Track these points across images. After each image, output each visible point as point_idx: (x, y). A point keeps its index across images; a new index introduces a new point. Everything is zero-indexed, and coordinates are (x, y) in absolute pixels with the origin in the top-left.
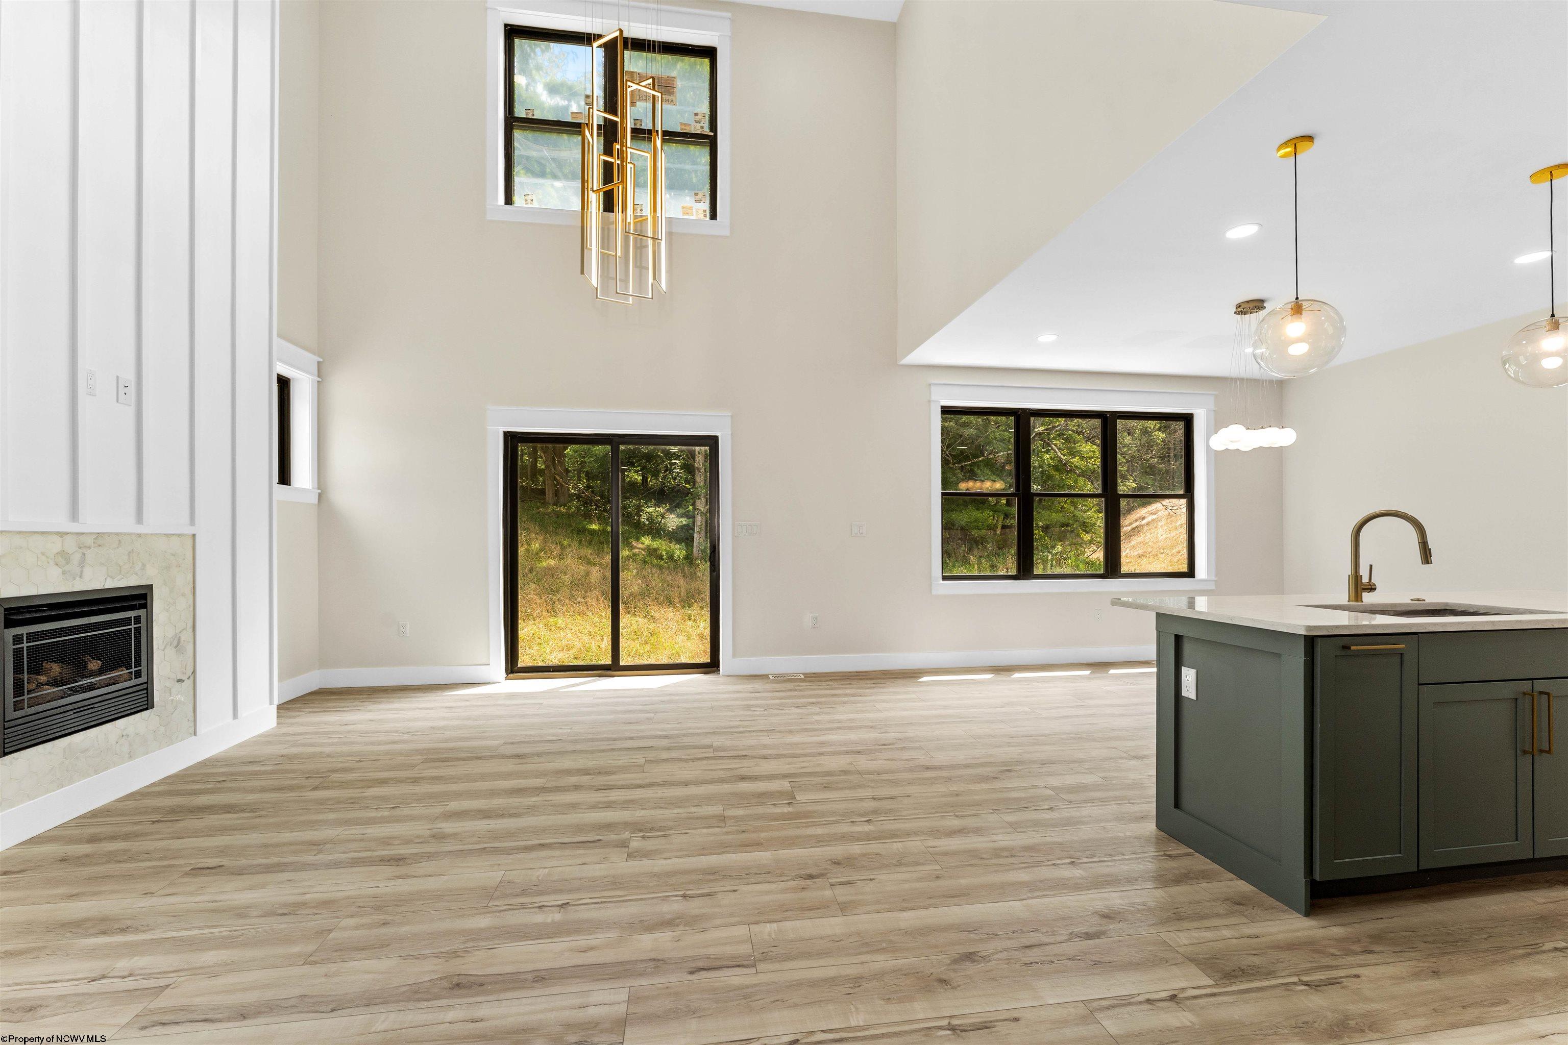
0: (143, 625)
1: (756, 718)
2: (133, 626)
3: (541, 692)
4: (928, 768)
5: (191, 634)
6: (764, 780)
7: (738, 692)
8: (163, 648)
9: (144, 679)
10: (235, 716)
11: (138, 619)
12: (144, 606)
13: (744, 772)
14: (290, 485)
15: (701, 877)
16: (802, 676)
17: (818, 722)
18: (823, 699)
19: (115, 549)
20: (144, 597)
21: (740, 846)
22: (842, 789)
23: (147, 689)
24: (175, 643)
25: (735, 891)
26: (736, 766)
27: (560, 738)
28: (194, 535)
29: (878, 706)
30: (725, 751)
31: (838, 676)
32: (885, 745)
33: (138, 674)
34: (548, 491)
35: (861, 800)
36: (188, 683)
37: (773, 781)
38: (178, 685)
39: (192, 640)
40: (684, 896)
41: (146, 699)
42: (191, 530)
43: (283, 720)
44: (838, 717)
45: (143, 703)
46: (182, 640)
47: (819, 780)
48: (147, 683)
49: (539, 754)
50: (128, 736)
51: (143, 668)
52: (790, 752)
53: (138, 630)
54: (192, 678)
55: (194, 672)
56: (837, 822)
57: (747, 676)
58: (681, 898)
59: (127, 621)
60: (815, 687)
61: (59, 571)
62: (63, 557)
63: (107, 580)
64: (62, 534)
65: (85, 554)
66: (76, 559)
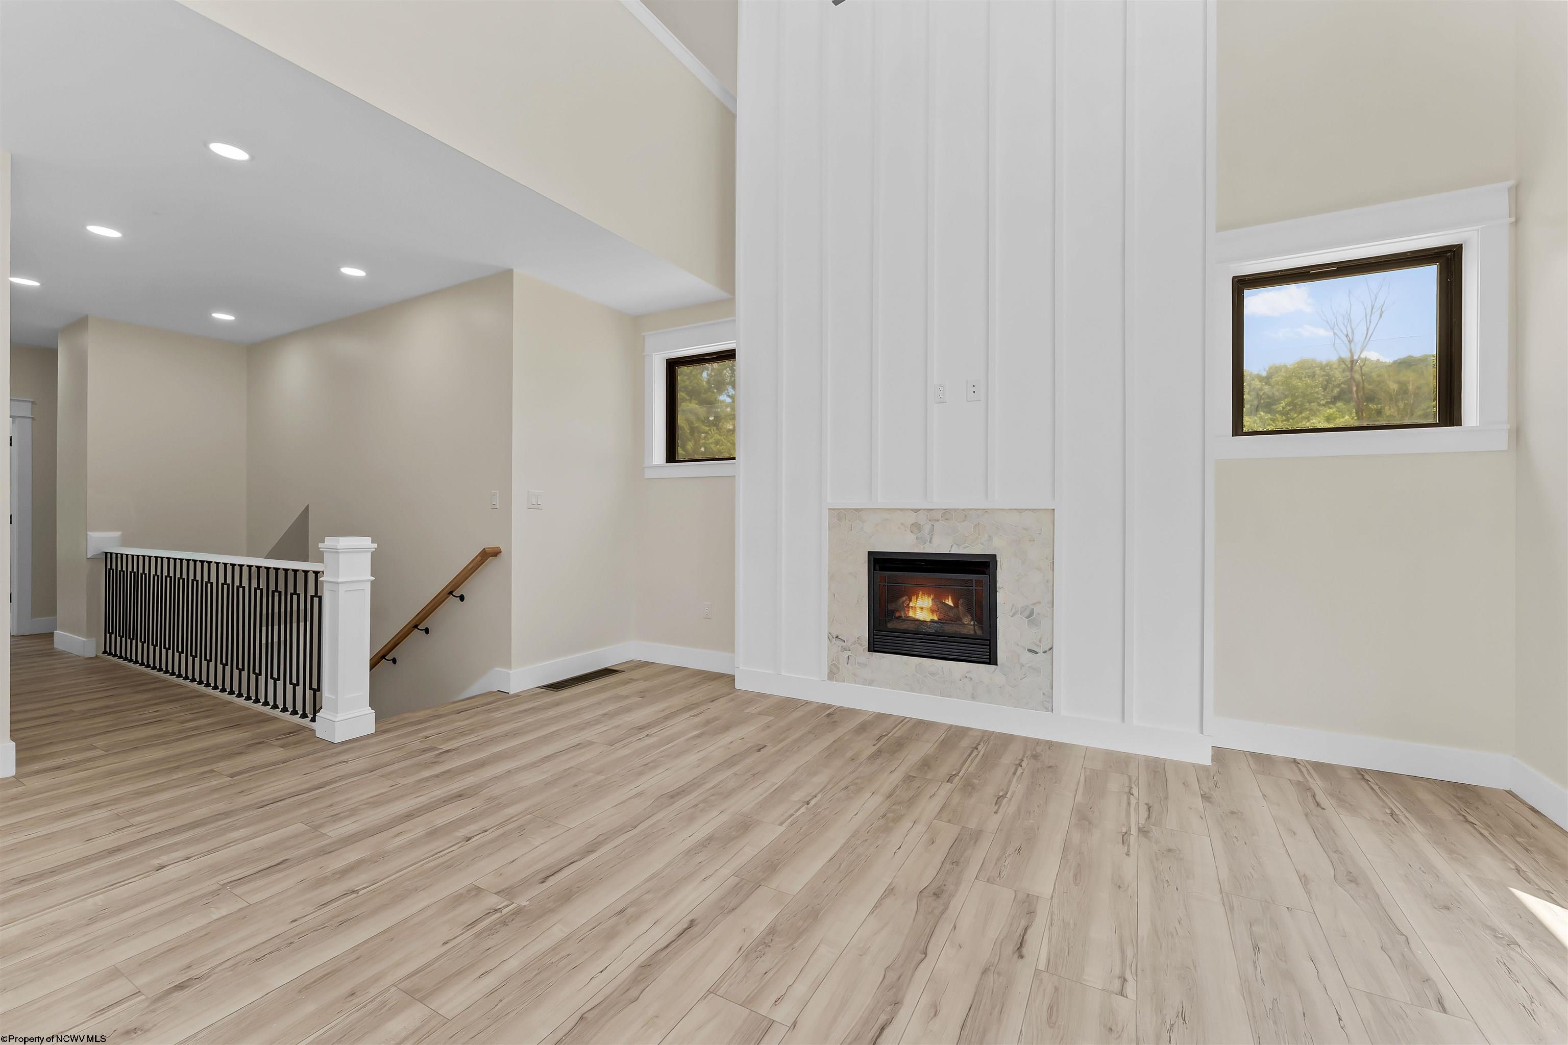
0: (984, 588)
2: (974, 588)
5: (1048, 609)
8: (1010, 614)
10: (1124, 720)
11: (979, 583)
12: (989, 572)
19: (960, 522)
20: (988, 564)
23: (989, 646)
24: (1027, 613)
28: (1053, 510)
36: (1042, 658)
39: (1049, 616)
42: (1052, 505)
45: (987, 656)
46: (1035, 612)
48: (989, 640)
50: (971, 679)
51: (986, 626)
53: (979, 592)
54: (1049, 653)
55: (1052, 648)
59: (969, 582)
61: (913, 537)
62: (916, 527)
63: (953, 547)
64: (916, 511)
65: (933, 526)
66: (926, 528)
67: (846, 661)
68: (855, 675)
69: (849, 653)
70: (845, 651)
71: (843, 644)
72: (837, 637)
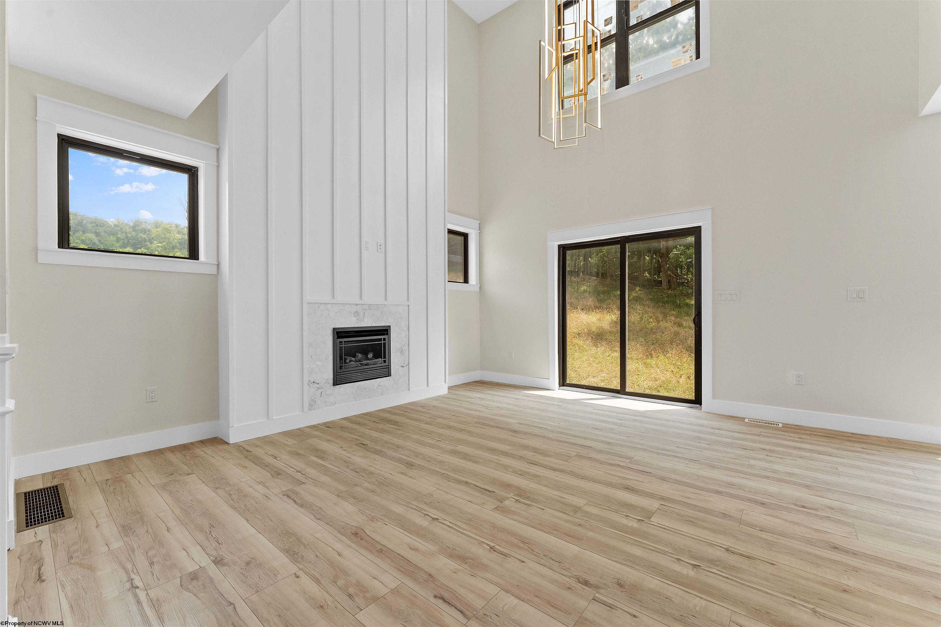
0: (387, 342)
1: (691, 448)
2: (383, 342)
3: (568, 400)
4: (835, 548)
5: (408, 347)
6: (641, 495)
7: (701, 426)
8: (395, 352)
9: (387, 364)
10: (428, 385)
11: (384, 339)
12: (387, 334)
13: (633, 484)
14: (468, 283)
15: (516, 541)
16: (781, 425)
17: (750, 466)
18: (780, 449)
19: (376, 310)
20: (387, 330)
21: (565, 534)
22: (705, 528)
23: (388, 368)
24: (400, 351)
25: (523, 562)
26: (630, 477)
27: (546, 427)
28: (409, 305)
29: (841, 469)
30: (638, 464)
31: (821, 432)
32: (804, 507)
33: (385, 361)
34: (664, 281)
35: (712, 545)
36: (406, 368)
37: (649, 499)
38: (402, 368)
39: (408, 350)
40: (492, 548)
41: (388, 372)
42: (408, 303)
43: (451, 391)
44: (776, 467)
45: (386, 374)
46: (403, 349)
47: (689, 512)
48: (388, 365)
49: (526, 433)
50: (381, 386)
51: (387, 359)
52: (693, 482)
53: (384, 344)
54: (408, 366)
55: (408, 364)
56: (665, 553)
57: (727, 416)
58: (489, 548)
59: (380, 340)
60: (786, 437)
61: (355, 319)
62: (357, 313)
63: (373, 323)
64: (357, 305)
65: (364, 312)
66: (361, 314)
67: (320, 395)
68: (325, 402)
69: (322, 390)
70: (319, 390)
71: (318, 386)
72: (314, 382)
